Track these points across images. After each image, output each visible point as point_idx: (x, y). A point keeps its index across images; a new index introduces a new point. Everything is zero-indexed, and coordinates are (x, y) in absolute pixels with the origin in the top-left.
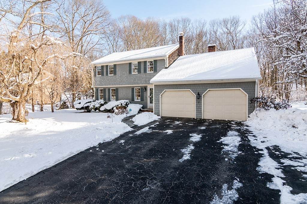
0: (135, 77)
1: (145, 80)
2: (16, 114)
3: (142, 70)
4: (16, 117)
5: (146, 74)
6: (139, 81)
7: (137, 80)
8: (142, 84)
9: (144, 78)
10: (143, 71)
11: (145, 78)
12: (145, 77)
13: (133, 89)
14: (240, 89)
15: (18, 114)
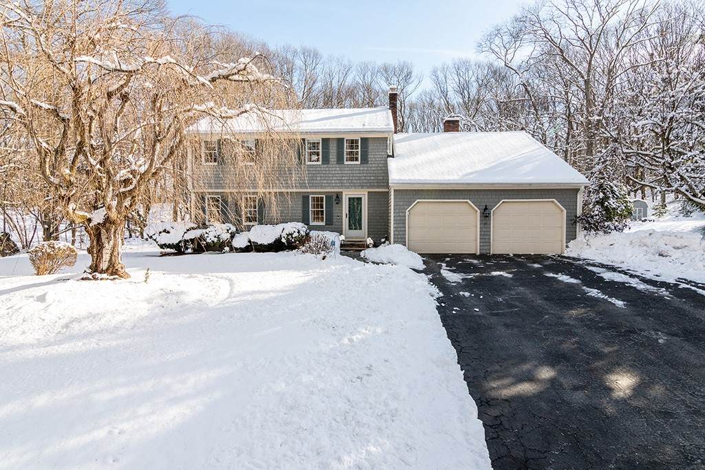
0: (314, 172)
1: (338, 178)
2: (106, 257)
3: (333, 157)
4: (104, 265)
5: (343, 166)
6: (325, 182)
7: (318, 178)
8: (333, 187)
9: (337, 175)
10: (335, 160)
11: (341, 175)
12: (339, 172)
13: (305, 198)
14: (552, 202)
15: (111, 258)
